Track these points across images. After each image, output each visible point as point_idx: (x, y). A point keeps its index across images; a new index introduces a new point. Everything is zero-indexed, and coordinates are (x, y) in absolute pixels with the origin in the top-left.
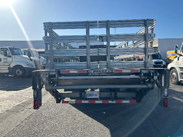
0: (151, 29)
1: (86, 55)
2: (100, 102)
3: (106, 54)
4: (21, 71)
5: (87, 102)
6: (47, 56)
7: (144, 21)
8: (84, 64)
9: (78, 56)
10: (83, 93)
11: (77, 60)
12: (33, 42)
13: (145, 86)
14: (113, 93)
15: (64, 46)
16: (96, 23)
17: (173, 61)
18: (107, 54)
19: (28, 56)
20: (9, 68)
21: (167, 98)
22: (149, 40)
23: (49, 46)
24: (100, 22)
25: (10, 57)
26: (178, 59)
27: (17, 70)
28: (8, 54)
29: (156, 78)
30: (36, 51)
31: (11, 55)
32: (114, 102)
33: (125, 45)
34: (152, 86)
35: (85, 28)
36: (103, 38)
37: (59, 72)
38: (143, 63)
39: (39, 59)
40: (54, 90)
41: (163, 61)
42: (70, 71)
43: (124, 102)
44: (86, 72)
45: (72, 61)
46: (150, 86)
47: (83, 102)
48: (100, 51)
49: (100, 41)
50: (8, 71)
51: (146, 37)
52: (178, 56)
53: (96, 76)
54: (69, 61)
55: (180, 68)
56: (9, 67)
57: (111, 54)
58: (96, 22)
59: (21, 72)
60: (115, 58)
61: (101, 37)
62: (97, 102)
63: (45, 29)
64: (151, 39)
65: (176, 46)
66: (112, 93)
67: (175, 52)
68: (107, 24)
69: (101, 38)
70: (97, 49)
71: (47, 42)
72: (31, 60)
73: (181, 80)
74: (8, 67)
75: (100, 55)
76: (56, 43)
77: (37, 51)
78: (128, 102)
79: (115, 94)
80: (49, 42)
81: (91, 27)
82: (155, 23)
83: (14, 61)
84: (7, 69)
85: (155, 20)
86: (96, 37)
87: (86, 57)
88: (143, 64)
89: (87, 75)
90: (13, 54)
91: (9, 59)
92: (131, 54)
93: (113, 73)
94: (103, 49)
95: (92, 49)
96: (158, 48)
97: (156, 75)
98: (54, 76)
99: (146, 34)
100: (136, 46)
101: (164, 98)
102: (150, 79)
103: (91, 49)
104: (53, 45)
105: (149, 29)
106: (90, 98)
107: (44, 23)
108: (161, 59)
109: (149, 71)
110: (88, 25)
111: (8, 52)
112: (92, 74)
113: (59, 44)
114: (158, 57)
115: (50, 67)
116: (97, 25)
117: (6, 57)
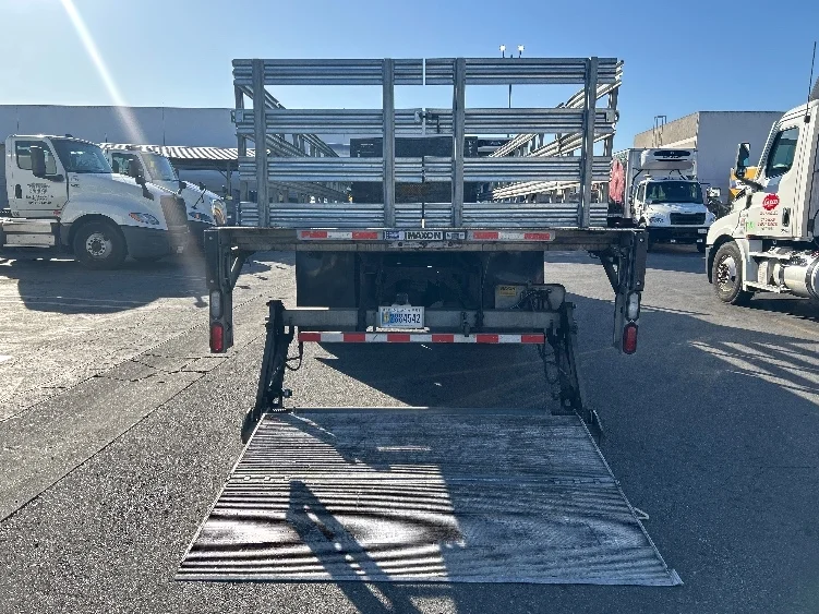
0: (610, 93)
1: (380, 179)
2: (426, 339)
3: (449, 179)
4: (106, 239)
5: (382, 338)
6: (247, 179)
7: (584, 65)
8: (372, 210)
9: (345, 184)
10: (369, 313)
12: (139, 113)
14: (471, 315)
16: (419, 67)
18: (454, 178)
19: (135, 176)
20: (57, 229)
22: (596, 131)
24: (430, 63)
25: (58, 179)
26: (749, 204)
27: (92, 238)
28: (47, 165)
30: (161, 156)
31: (60, 170)
32: (472, 339)
35: (377, 81)
36: (441, 121)
38: (574, 210)
39: (180, 193)
41: (706, 210)
42: (329, 234)
43: (504, 339)
44: (380, 237)
47: (370, 337)
48: (428, 165)
49: (430, 131)
50: (52, 240)
51: (587, 120)
52: (749, 191)
55: (752, 238)
56: (55, 221)
57: (466, 179)
58: (418, 63)
59: (107, 245)
60: (498, 193)
61: (432, 116)
62: (415, 338)
63: (240, 82)
64: (607, 130)
66: (468, 312)
67: (737, 176)
68: (457, 73)
69: (432, 119)
70: (420, 160)
71: (246, 131)
72: (147, 194)
73: (750, 284)
74: (51, 223)
75: (428, 179)
78: (515, 339)
79: (479, 319)
80: (252, 132)
81: (400, 81)
82: (621, 71)
83: (77, 199)
84: (49, 229)
85: (622, 61)
86: (417, 115)
87: (379, 185)
88: (573, 215)
90: (71, 165)
91: (56, 190)
93: (471, 242)
94: (440, 159)
95: (404, 160)
96: (694, 153)
99: (588, 113)
100: (565, 150)
103: (397, 160)
105: (601, 92)
107: (236, 63)
108: (699, 201)
110: (389, 73)
112: (400, 245)
114: (690, 193)
115: (257, 219)
116: (419, 72)
117: (41, 180)
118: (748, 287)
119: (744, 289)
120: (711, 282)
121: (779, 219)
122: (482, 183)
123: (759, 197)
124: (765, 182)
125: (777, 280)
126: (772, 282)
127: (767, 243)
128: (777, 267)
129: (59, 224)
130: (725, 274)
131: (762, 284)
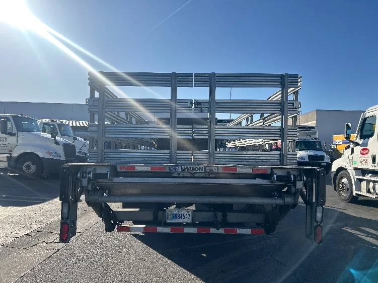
0: (294, 93)
1: (168, 137)
2: (193, 230)
3: (207, 137)
4: (33, 164)
5: (167, 230)
6: (92, 135)
7: (281, 77)
8: (164, 154)
9: (154, 139)
10: (160, 213)
11: (152, 145)
13: (279, 201)
14: (220, 215)
15: (127, 118)
16: (191, 78)
17: (342, 154)
18: (210, 137)
19: (52, 134)
20: (9, 159)
21: (322, 224)
22: (289, 112)
23: (96, 117)
24: (197, 75)
25: (13, 135)
26: (352, 152)
27: (26, 164)
28: (8, 128)
29: (300, 185)
30: (68, 125)
31: (15, 131)
32: (221, 231)
33: (247, 120)
34: (293, 202)
35: (169, 85)
36: (202, 106)
37: (113, 168)
38: (278, 156)
39: (73, 142)
40: (103, 203)
41: (324, 154)
42: (136, 168)
43: (240, 231)
44: (167, 170)
45: (141, 147)
46: (289, 200)
47: (160, 229)
48: (196, 129)
49: (196, 111)
50: (6, 164)
51: (284, 107)
52: (352, 145)
53: (187, 177)
54: (135, 148)
55: (356, 169)
56: (9, 155)
57: (216, 137)
58: (190, 75)
59: (33, 168)
60: (228, 145)
62: (187, 230)
63: (92, 84)
64: (294, 112)
65: (348, 125)
66: (218, 213)
67: (346, 138)
68: (211, 81)
69: (198, 105)
70: (191, 127)
71: (93, 110)
72: (57, 143)
73: (358, 192)
74: (7, 156)
75: (196, 137)
76: (111, 112)
77: (71, 125)
78: (248, 231)
79: (224, 216)
80: (97, 110)
81: (180, 85)
83: (20, 144)
84: (6, 159)
85: (301, 76)
86: (189, 103)
88: (278, 158)
89: (169, 175)
90: (20, 129)
91: (11, 140)
92: (258, 138)
93: (221, 173)
95: (182, 127)
96: (316, 128)
97: (301, 180)
98: (104, 176)
99: (284, 103)
100: (267, 123)
101: (316, 224)
102: (289, 187)
103: (178, 126)
104: (106, 114)
105: (290, 92)
106: (173, 222)
109: (288, 173)
110: (174, 80)
111: (9, 125)
112: (179, 174)
113: (116, 113)
114: (316, 146)
115: (97, 159)
116: (191, 80)
117: (4, 135)
118: (357, 194)
119: (354, 194)
120: (335, 190)
121: (370, 160)
122: (220, 140)
123: (358, 149)
124: (360, 142)
125: (372, 190)
126: (369, 191)
127: (364, 172)
128: (371, 184)
129: (11, 156)
130: (343, 187)
131: (364, 192)
